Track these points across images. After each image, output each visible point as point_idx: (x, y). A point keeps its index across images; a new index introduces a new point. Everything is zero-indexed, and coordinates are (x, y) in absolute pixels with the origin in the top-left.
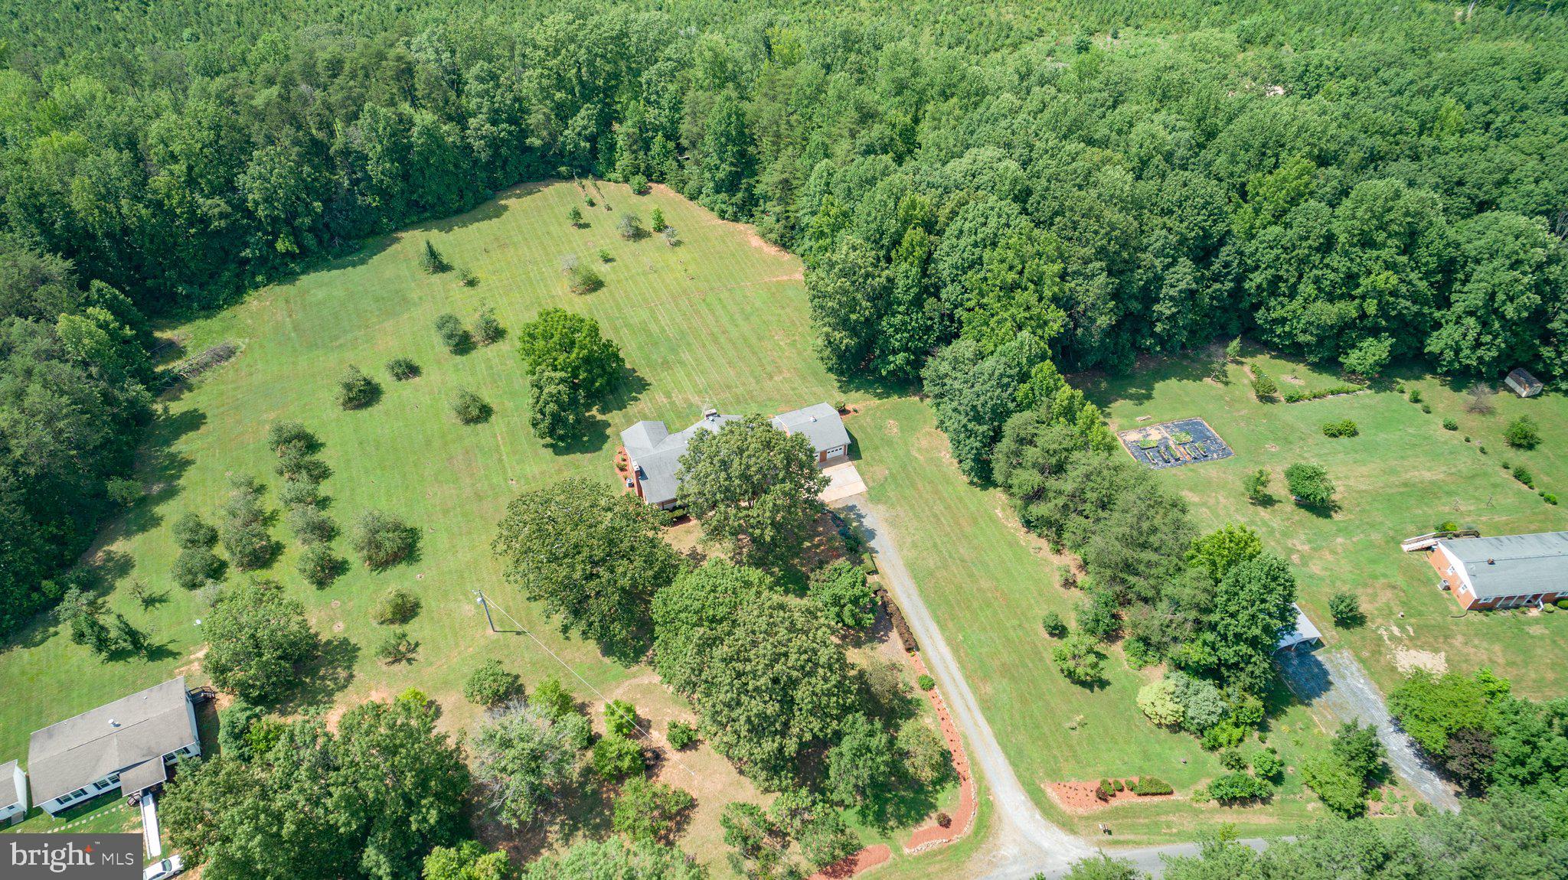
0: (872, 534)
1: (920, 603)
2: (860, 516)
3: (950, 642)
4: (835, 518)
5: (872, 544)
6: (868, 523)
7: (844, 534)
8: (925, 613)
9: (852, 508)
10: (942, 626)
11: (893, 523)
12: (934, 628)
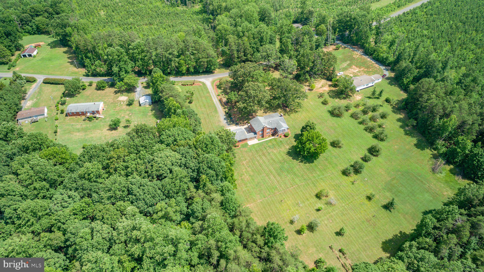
0: (225, 119)
1: (217, 107)
2: (227, 123)
3: (212, 101)
4: (233, 122)
5: (225, 117)
6: (225, 121)
7: (231, 119)
8: (216, 105)
9: (229, 125)
10: (213, 103)
11: (219, 121)
12: (215, 103)
